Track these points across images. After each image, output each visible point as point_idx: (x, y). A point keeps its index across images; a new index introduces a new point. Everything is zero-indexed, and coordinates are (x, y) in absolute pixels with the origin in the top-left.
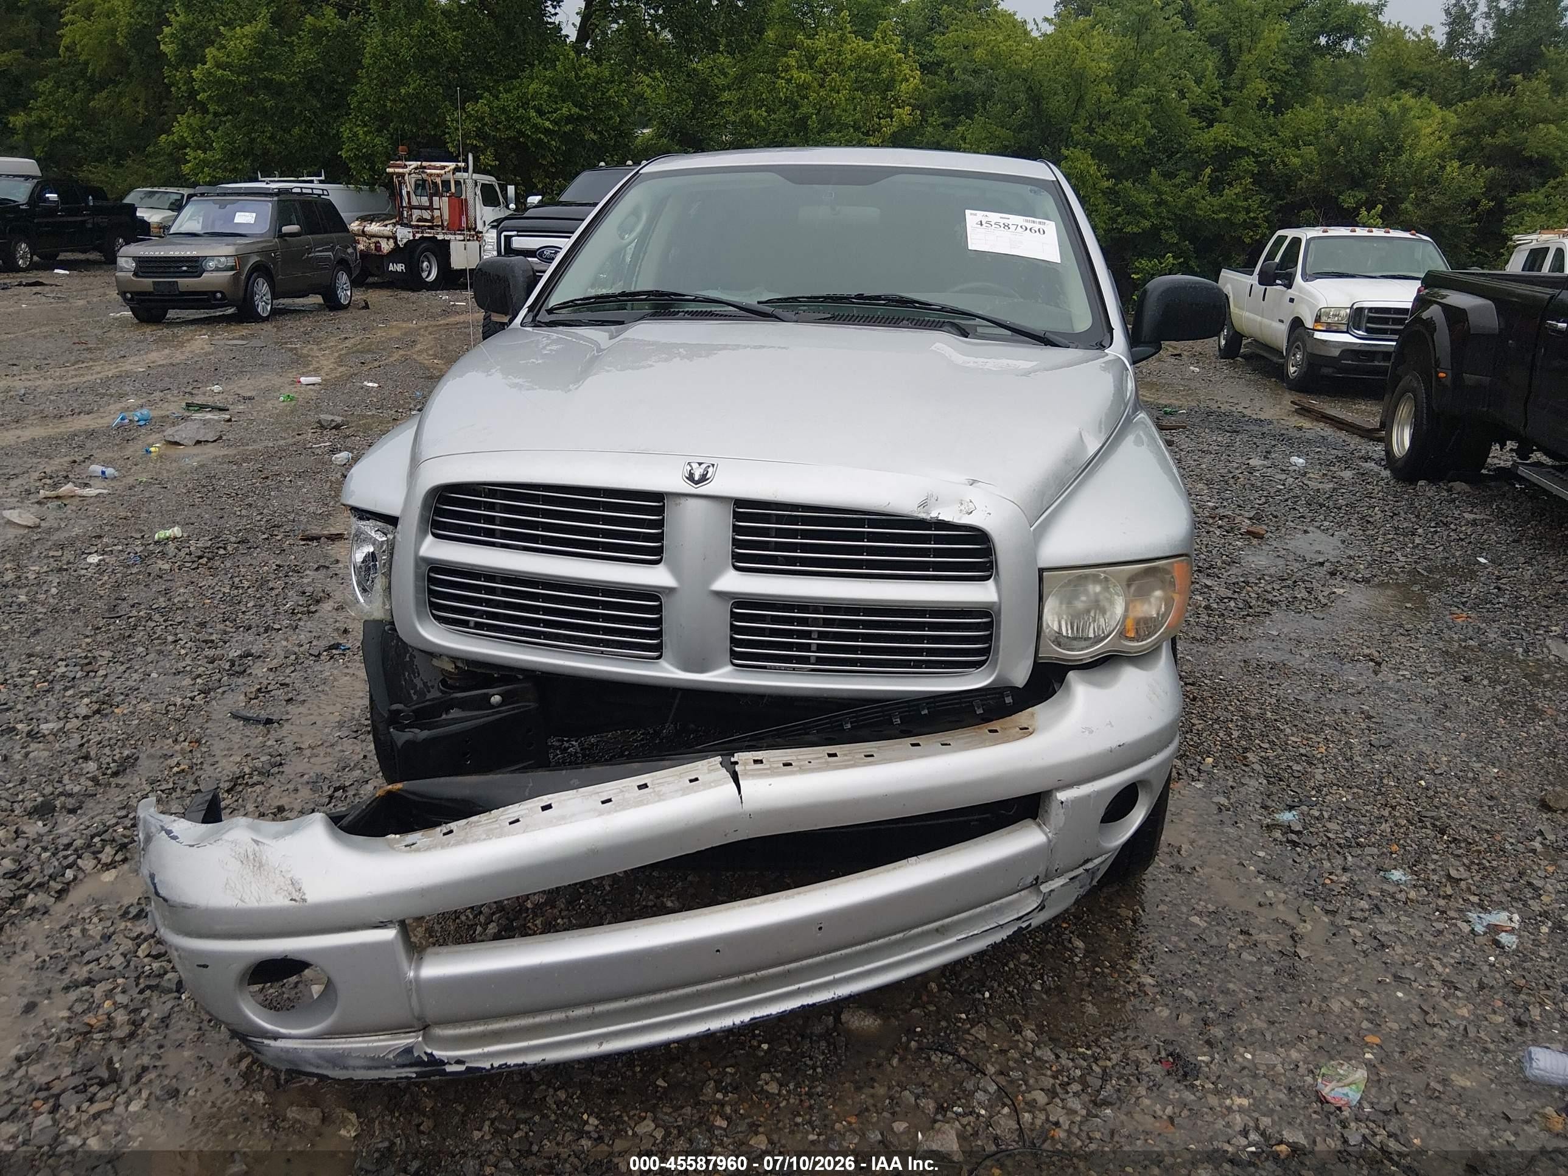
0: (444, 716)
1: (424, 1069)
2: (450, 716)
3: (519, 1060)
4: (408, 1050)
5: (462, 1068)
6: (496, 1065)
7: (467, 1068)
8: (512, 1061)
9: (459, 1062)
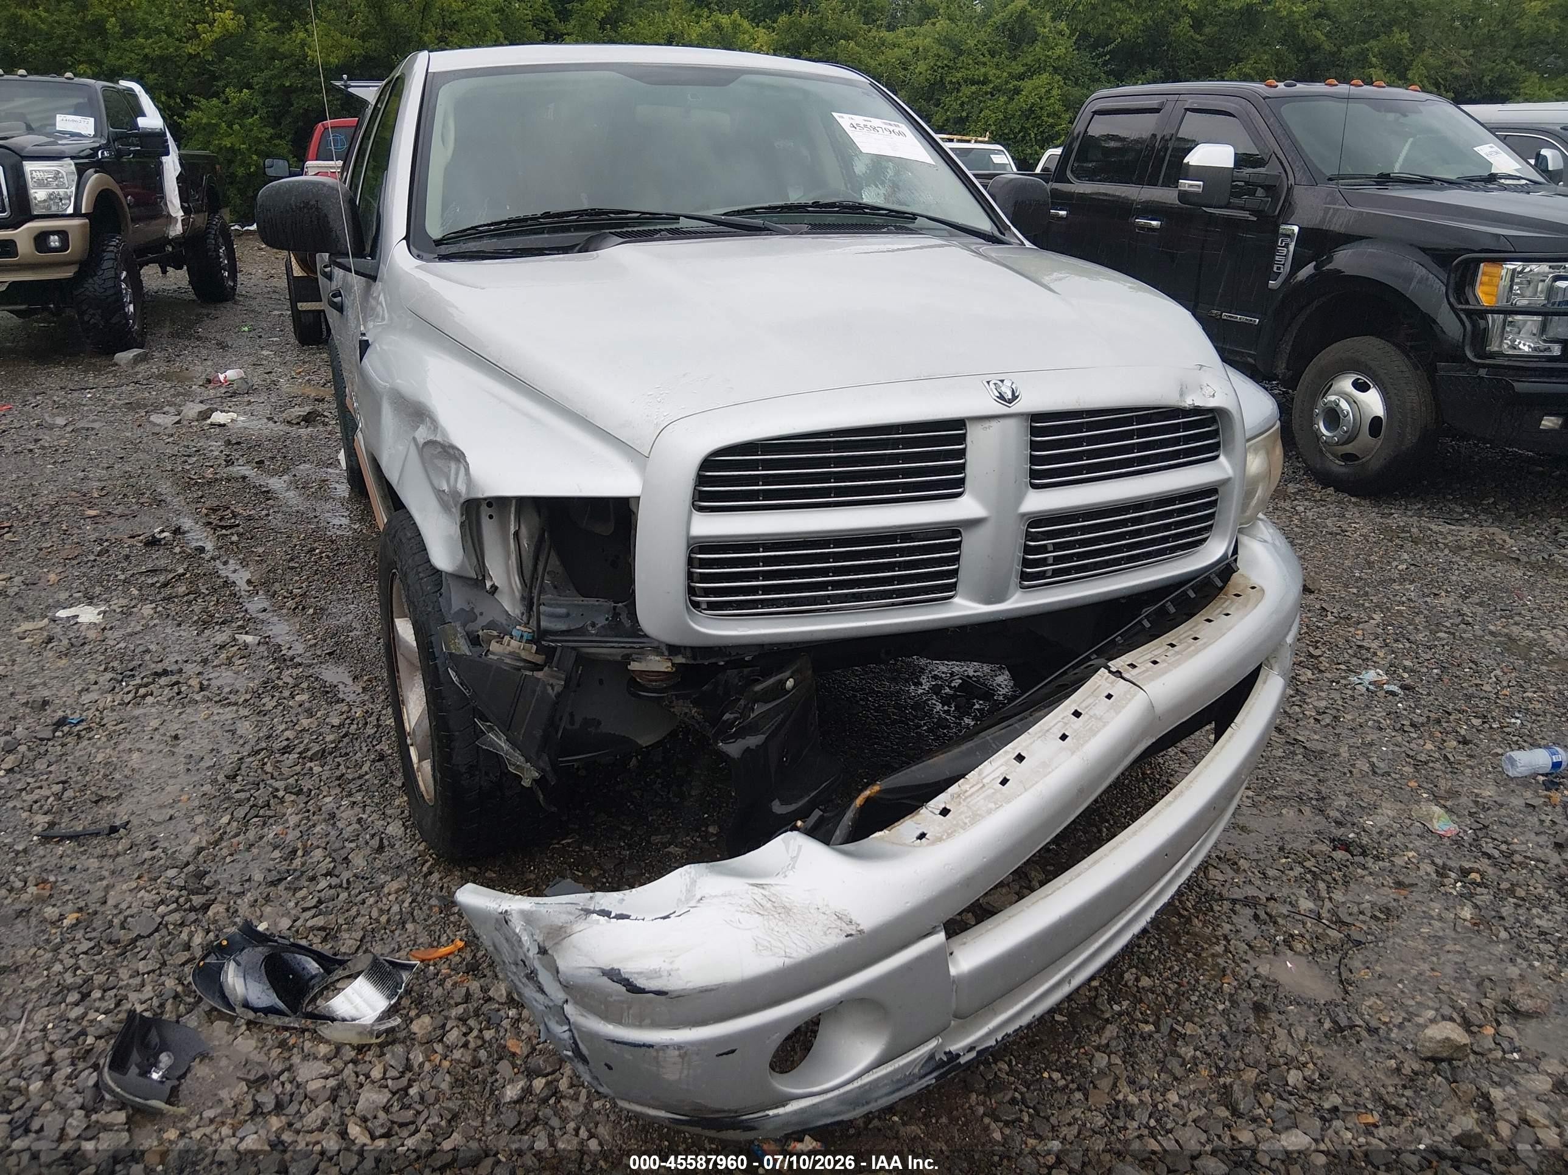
0: (752, 716)
1: (942, 1071)
2: (756, 713)
3: (1015, 1026)
4: (931, 1056)
5: (973, 1054)
6: (999, 1039)
7: (978, 1052)
8: (1010, 1030)
9: (971, 1049)
